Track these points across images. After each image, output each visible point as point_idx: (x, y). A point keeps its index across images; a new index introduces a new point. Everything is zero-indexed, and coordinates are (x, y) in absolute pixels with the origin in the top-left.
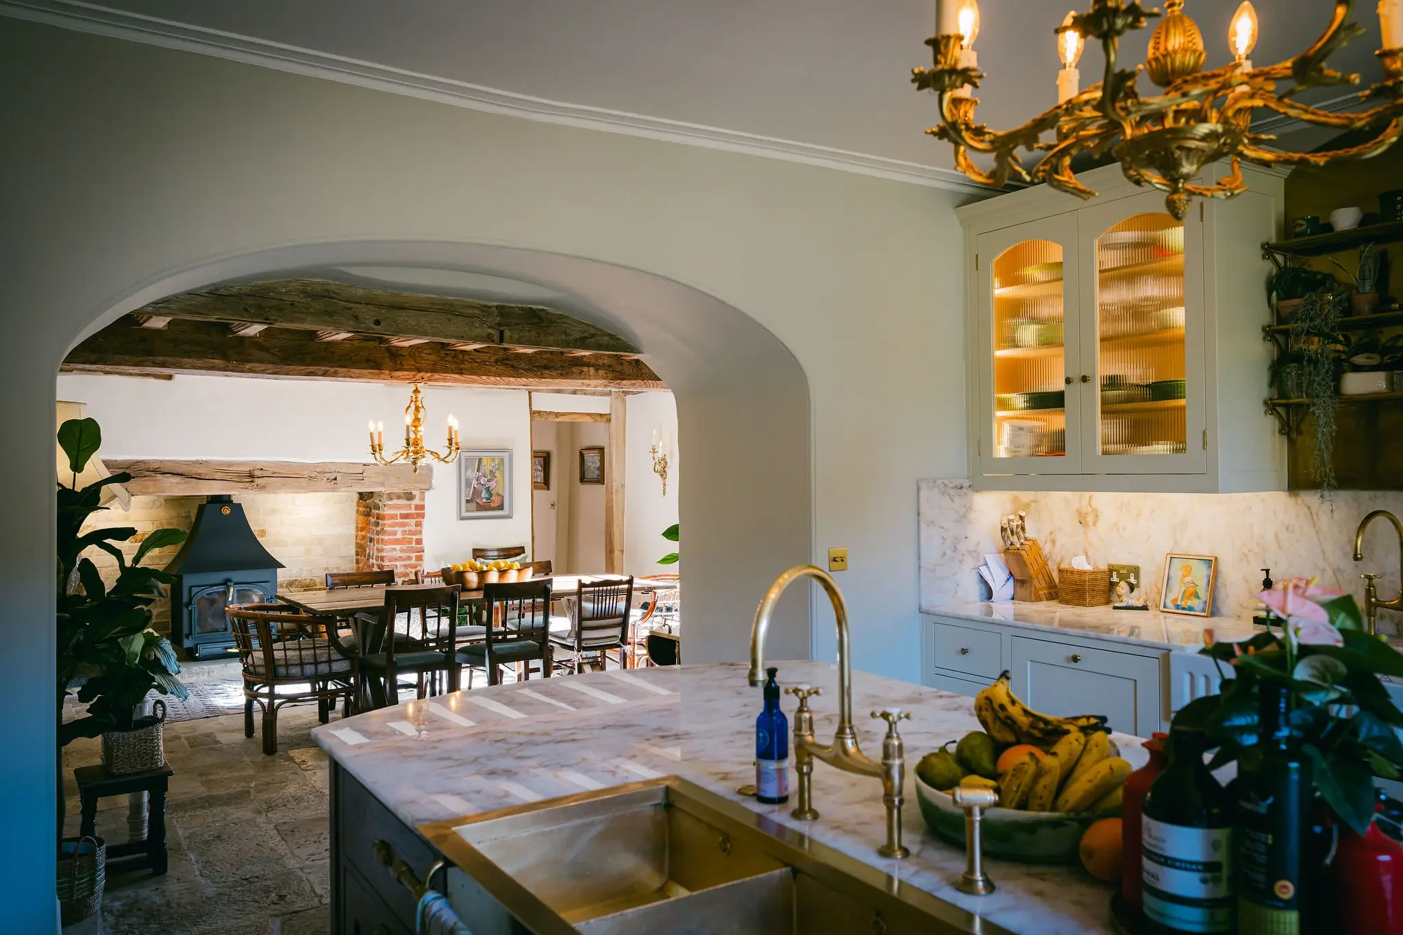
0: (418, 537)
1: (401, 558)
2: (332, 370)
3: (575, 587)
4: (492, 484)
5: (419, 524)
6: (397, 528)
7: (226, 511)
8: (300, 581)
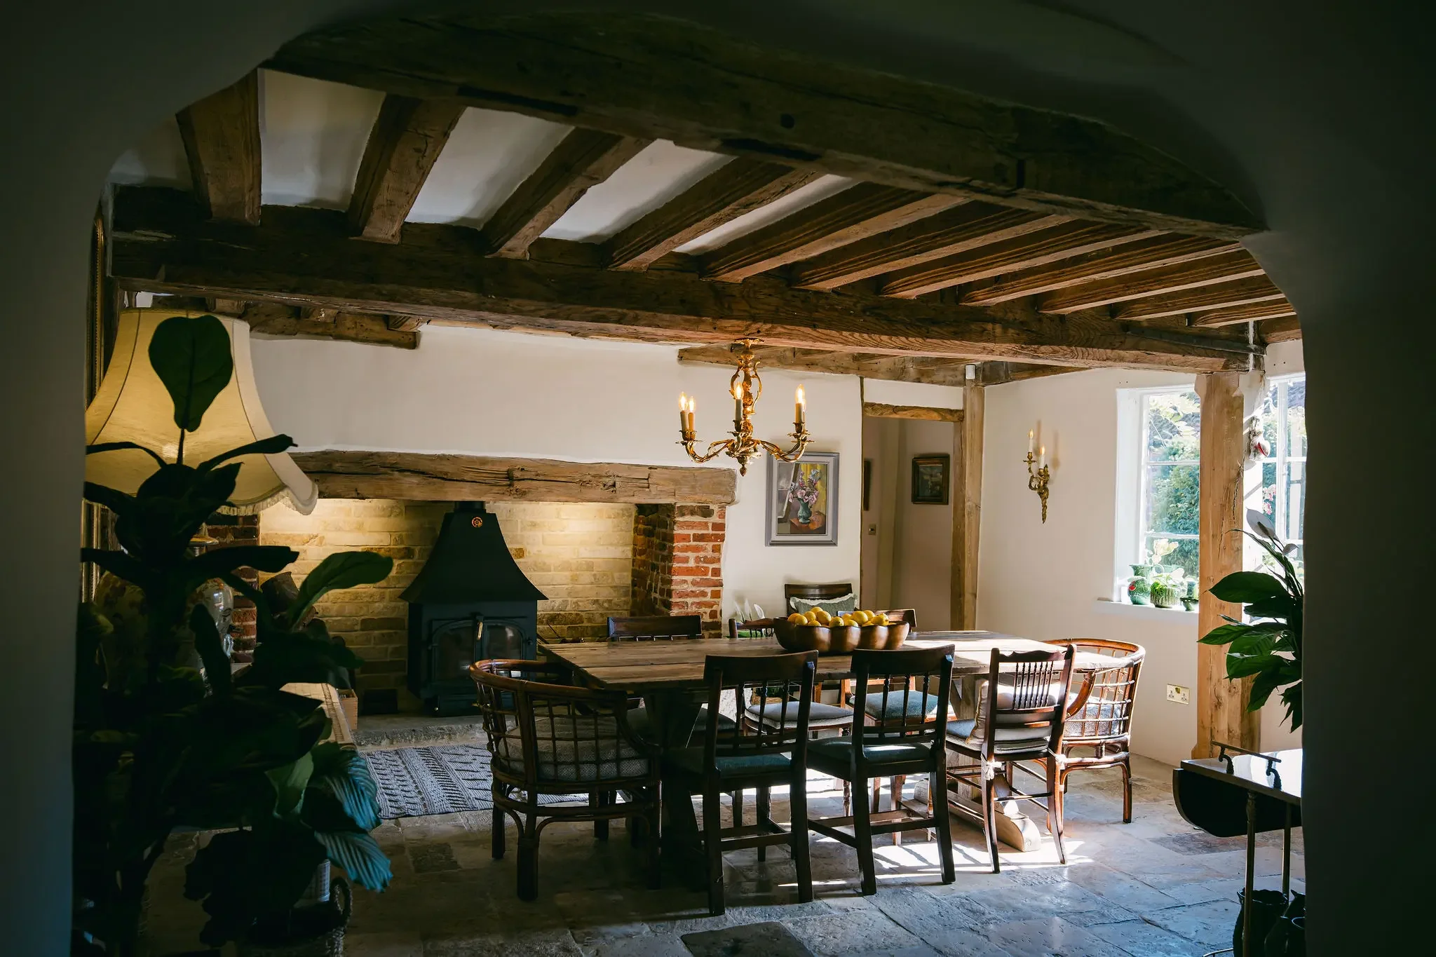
0: (715, 566)
1: (693, 594)
2: (631, 313)
3: (986, 660)
4: (812, 499)
5: (717, 549)
6: (689, 554)
7: (478, 522)
8: (564, 616)
